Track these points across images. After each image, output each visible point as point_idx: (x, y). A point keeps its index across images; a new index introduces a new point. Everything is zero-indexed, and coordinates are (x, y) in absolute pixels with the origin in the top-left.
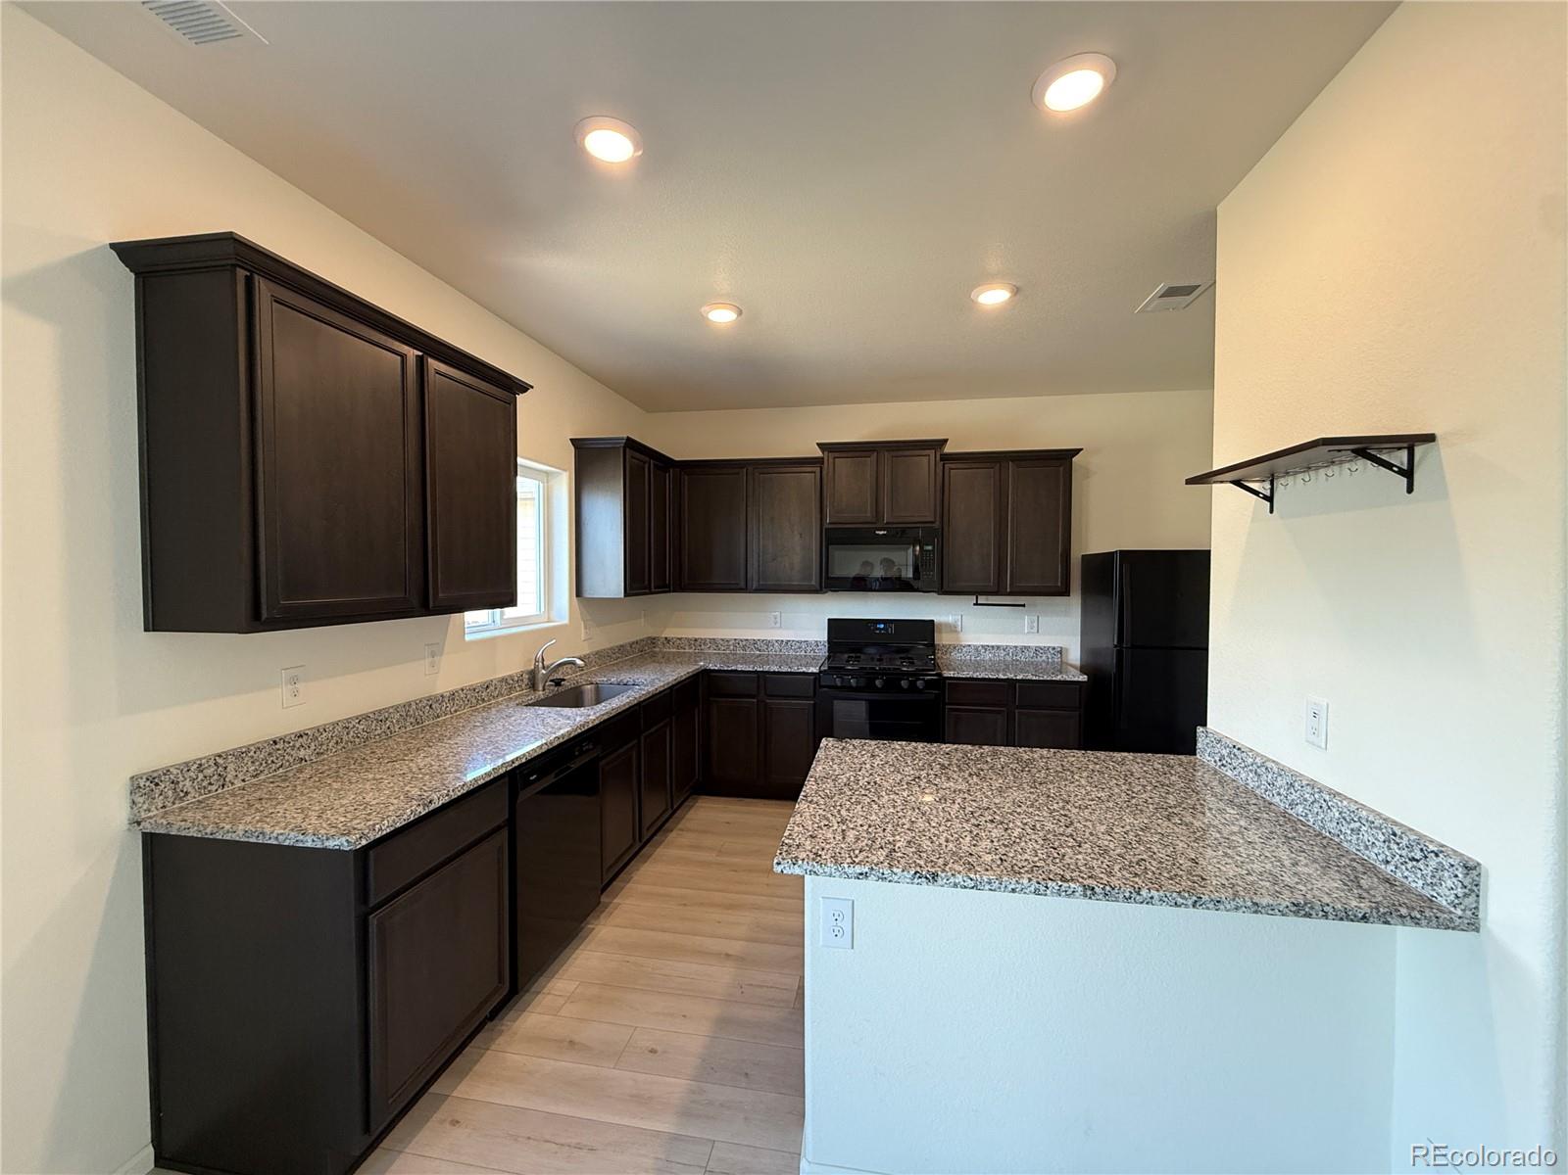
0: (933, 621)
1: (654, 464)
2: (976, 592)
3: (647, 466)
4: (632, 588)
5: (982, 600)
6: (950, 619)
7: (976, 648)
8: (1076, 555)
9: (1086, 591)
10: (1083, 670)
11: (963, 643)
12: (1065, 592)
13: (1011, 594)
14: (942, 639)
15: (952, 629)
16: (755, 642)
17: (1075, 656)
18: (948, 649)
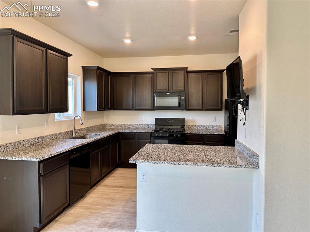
1: (106, 74)
3: (103, 74)
4: (99, 109)
6: (189, 118)
8: (224, 99)
9: (226, 110)
10: (225, 132)
12: (221, 110)
17: (223, 129)
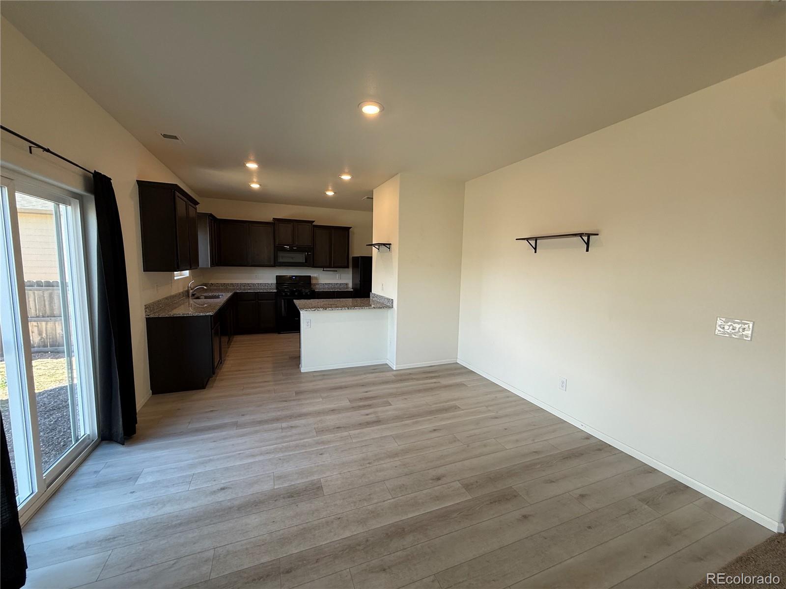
0: (310, 276)
2: (323, 267)
5: (325, 269)
6: (315, 275)
7: (323, 284)
8: (351, 257)
9: (354, 267)
10: (352, 288)
11: (319, 283)
12: (347, 267)
13: (333, 268)
14: (313, 282)
15: (316, 278)
16: (248, 284)
17: (350, 285)
18: (315, 284)
